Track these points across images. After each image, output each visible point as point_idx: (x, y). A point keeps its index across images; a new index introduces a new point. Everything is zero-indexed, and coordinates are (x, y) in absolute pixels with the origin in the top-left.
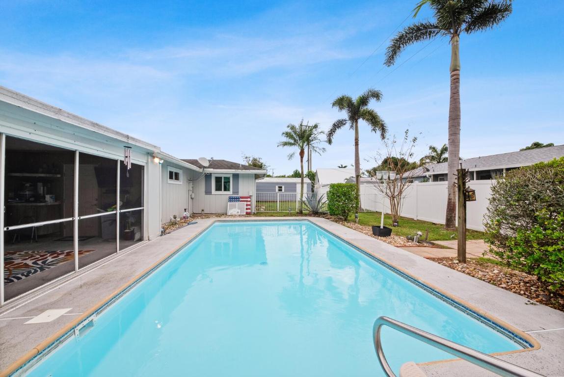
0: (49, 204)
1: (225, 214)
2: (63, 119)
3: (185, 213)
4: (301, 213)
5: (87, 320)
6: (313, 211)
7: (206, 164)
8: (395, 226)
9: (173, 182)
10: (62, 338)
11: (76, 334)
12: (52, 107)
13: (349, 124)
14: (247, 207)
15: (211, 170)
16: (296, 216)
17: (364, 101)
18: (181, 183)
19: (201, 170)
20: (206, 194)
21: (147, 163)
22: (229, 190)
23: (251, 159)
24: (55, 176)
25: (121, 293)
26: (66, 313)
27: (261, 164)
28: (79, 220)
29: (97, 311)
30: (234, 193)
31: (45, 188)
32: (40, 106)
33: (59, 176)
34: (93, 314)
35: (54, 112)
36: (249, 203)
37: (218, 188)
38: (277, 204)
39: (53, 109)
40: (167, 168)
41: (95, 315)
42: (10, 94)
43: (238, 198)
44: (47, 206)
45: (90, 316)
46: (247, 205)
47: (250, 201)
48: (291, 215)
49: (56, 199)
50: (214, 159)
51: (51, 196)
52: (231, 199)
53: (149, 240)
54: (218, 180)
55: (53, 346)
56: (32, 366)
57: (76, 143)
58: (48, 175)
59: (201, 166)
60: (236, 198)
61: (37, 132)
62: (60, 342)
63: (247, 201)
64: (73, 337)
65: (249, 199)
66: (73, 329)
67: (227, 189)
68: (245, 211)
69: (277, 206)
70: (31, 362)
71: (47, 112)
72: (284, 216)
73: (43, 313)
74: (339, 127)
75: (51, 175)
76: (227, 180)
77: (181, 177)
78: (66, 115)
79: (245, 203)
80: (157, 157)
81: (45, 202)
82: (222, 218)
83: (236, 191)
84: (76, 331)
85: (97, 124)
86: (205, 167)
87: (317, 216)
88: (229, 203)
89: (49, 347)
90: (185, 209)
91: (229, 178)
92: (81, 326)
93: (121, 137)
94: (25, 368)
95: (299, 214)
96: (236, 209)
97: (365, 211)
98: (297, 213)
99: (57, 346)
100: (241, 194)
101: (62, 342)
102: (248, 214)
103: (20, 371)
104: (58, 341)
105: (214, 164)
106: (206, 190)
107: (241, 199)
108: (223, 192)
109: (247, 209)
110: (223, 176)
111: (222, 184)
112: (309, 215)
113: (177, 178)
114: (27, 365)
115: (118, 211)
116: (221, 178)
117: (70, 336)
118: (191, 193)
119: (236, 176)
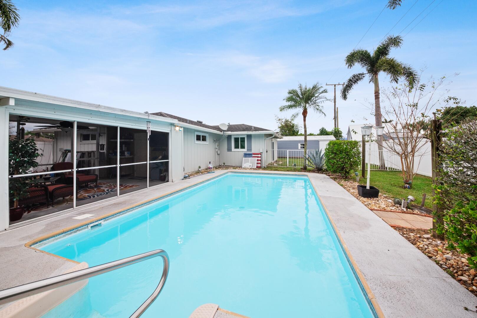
0: (127, 157)
1: (240, 167)
2: (101, 110)
3: (210, 165)
4: (305, 169)
5: (97, 222)
6: (317, 168)
7: (225, 128)
8: (406, 188)
9: (201, 142)
10: (79, 229)
11: (89, 229)
12: (94, 104)
13: (368, 77)
14: (258, 162)
15: (229, 133)
16: (299, 171)
17: (383, 51)
18: (208, 143)
19: (222, 133)
20: (228, 151)
21: (171, 131)
22: (244, 148)
23: (284, 120)
24: (130, 140)
25: (124, 211)
26: (90, 217)
27: (293, 125)
28: (120, 166)
29: (105, 219)
30: (248, 150)
31: (126, 148)
32: (87, 105)
33: (132, 140)
34: (102, 220)
35: (95, 107)
36: (260, 159)
37: (237, 147)
38: (286, 160)
39: (95, 106)
40: (194, 133)
41: (103, 220)
42: (70, 102)
43: (251, 155)
44: (125, 158)
45: (100, 220)
46: (258, 160)
47: (260, 157)
48: (295, 170)
49: (131, 154)
50: (230, 124)
51: (128, 152)
52: (246, 155)
53: (172, 182)
54: (236, 140)
55: (74, 231)
56: (60, 238)
57: (117, 122)
58: (126, 140)
59: (221, 130)
60: (250, 155)
61: (92, 118)
62: (78, 230)
63: (258, 157)
64: (87, 229)
65: (260, 156)
66: (87, 225)
67: (243, 147)
68: (256, 165)
69: (286, 162)
70: (60, 236)
71: (91, 107)
72: (288, 171)
73: (84, 215)
74: (355, 82)
75: (128, 140)
76: (243, 140)
77: (208, 139)
78: (103, 107)
79: (257, 158)
80: (178, 126)
81: (125, 156)
82: (237, 170)
83: (250, 149)
84: (89, 227)
85: (124, 110)
86: (224, 131)
87: (320, 173)
88: (244, 158)
89: (71, 231)
90: (210, 162)
91: (244, 138)
92: (92, 225)
93: (143, 116)
94: (56, 237)
95: (303, 169)
96: (250, 163)
97: (388, 170)
98: (302, 169)
99: (76, 232)
100: (253, 151)
101: (79, 230)
102: (258, 168)
103: (54, 238)
104: (77, 230)
105: (231, 128)
106: (228, 148)
107: (253, 155)
108: (240, 150)
109: (257, 163)
110: (240, 137)
111: (239, 143)
112: (313, 171)
113: (204, 139)
114: (58, 237)
115: (148, 162)
116: (238, 138)
117: (85, 228)
118: (217, 150)
119: (249, 137)
